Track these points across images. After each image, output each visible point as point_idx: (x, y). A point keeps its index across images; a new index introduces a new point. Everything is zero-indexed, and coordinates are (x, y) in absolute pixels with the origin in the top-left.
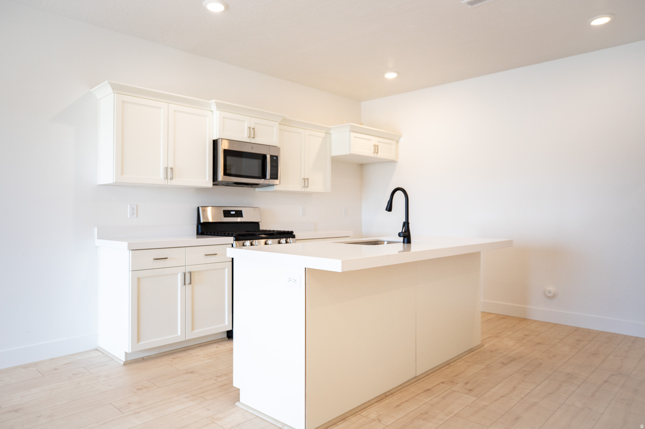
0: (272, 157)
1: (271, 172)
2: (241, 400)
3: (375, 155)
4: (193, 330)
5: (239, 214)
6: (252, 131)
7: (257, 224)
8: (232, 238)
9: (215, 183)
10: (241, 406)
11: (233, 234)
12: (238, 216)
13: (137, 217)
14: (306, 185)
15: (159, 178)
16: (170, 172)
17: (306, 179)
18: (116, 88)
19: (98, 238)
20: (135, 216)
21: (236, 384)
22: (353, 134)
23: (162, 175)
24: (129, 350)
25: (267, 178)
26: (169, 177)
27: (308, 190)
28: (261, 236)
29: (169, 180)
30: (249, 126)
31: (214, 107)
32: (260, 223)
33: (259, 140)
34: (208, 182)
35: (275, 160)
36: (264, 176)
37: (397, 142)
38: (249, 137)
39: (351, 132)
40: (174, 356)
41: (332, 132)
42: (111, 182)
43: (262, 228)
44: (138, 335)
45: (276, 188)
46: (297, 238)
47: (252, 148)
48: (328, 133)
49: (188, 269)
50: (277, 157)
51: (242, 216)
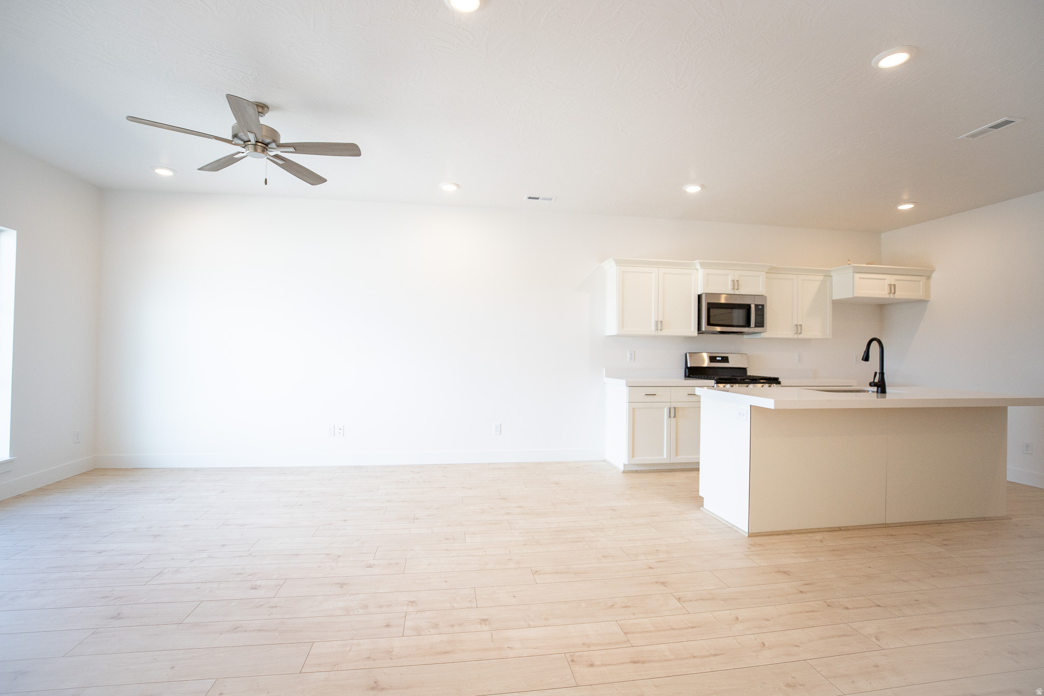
0: (756, 306)
1: (755, 320)
2: (705, 506)
3: (892, 296)
4: (677, 455)
5: (725, 359)
6: (736, 284)
7: (744, 370)
8: (714, 381)
9: (699, 332)
10: (704, 510)
11: (714, 378)
12: (724, 362)
13: (634, 360)
14: (799, 332)
15: (651, 330)
16: (659, 325)
17: (798, 326)
18: (618, 262)
19: (606, 377)
20: (633, 360)
21: (701, 494)
22: (857, 276)
23: (653, 327)
24: (626, 463)
25: (751, 326)
26: (659, 328)
27: (801, 336)
28: (746, 380)
29: (659, 331)
30: (733, 279)
31: (698, 266)
32: (747, 369)
33: (743, 291)
34: (693, 331)
35: (761, 310)
36: (748, 324)
37: (929, 277)
38: (734, 289)
39: (854, 273)
40: (661, 474)
41: (832, 274)
42: (614, 334)
43: (749, 373)
44: (633, 452)
45: (763, 335)
46: (782, 384)
47: (736, 299)
48: (828, 275)
49: (673, 405)
50: (763, 306)
51: (728, 362)
